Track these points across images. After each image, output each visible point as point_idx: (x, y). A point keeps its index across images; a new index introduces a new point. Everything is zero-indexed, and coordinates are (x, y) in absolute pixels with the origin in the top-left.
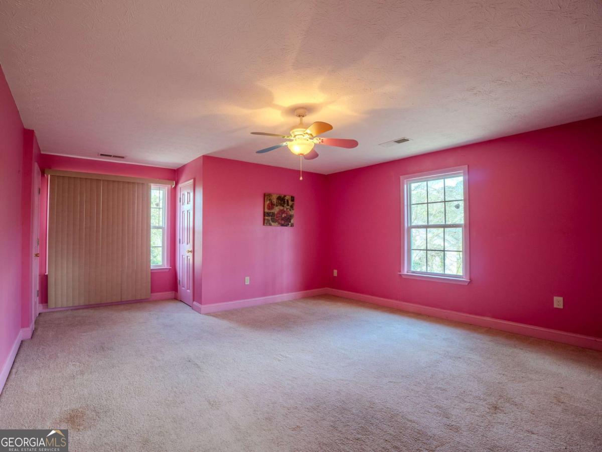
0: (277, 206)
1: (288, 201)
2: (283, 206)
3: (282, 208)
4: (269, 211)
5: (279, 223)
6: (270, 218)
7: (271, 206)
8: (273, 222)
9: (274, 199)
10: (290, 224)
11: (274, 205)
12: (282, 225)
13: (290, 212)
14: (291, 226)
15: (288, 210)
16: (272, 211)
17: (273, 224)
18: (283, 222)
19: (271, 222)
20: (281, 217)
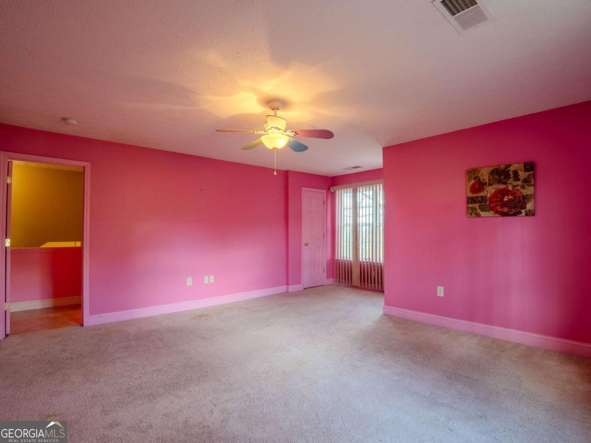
0: (490, 185)
1: (516, 173)
2: (505, 183)
3: (502, 186)
4: (475, 195)
5: (497, 212)
6: (477, 206)
7: (478, 186)
8: (483, 210)
9: (485, 175)
10: (523, 211)
11: (485, 184)
12: (504, 214)
13: (522, 191)
14: (526, 215)
15: (518, 188)
16: (482, 194)
17: (483, 214)
18: (506, 210)
19: (479, 211)
20: (502, 200)
